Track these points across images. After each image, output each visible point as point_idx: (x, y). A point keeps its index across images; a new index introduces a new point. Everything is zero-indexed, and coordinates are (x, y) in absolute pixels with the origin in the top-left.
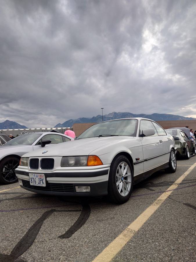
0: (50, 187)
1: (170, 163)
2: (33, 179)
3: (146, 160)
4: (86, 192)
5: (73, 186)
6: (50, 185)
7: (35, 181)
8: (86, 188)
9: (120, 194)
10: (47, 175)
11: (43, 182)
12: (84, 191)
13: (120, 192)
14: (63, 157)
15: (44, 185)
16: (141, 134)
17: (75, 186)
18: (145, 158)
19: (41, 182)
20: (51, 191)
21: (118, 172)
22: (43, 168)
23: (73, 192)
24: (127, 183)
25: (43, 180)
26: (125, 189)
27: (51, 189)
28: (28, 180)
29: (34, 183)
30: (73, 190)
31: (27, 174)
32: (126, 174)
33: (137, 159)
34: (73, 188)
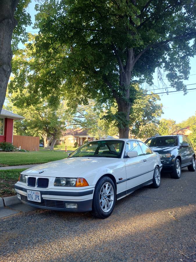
0: (44, 203)
1: (154, 180)
2: (30, 195)
3: (129, 179)
4: (74, 209)
5: (63, 203)
6: (44, 201)
7: (32, 197)
8: (74, 205)
9: (103, 210)
10: (42, 193)
11: (38, 198)
12: (73, 207)
13: (102, 208)
14: (56, 178)
15: (40, 201)
16: (126, 155)
17: (65, 203)
18: (128, 178)
19: (37, 198)
20: (45, 206)
21: (102, 191)
22: (39, 186)
23: (64, 208)
24: (109, 201)
25: (38, 197)
26: (107, 206)
27: (45, 204)
28: (26, 196)
29: (31, 199)
30: (63, 206)
31: (25, 190)
32: (110, 193)
33: (120, 179)
34: (63, 205)
